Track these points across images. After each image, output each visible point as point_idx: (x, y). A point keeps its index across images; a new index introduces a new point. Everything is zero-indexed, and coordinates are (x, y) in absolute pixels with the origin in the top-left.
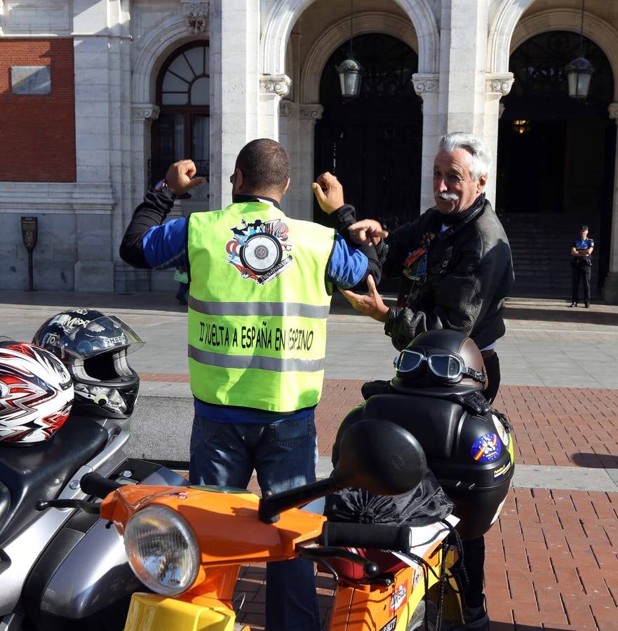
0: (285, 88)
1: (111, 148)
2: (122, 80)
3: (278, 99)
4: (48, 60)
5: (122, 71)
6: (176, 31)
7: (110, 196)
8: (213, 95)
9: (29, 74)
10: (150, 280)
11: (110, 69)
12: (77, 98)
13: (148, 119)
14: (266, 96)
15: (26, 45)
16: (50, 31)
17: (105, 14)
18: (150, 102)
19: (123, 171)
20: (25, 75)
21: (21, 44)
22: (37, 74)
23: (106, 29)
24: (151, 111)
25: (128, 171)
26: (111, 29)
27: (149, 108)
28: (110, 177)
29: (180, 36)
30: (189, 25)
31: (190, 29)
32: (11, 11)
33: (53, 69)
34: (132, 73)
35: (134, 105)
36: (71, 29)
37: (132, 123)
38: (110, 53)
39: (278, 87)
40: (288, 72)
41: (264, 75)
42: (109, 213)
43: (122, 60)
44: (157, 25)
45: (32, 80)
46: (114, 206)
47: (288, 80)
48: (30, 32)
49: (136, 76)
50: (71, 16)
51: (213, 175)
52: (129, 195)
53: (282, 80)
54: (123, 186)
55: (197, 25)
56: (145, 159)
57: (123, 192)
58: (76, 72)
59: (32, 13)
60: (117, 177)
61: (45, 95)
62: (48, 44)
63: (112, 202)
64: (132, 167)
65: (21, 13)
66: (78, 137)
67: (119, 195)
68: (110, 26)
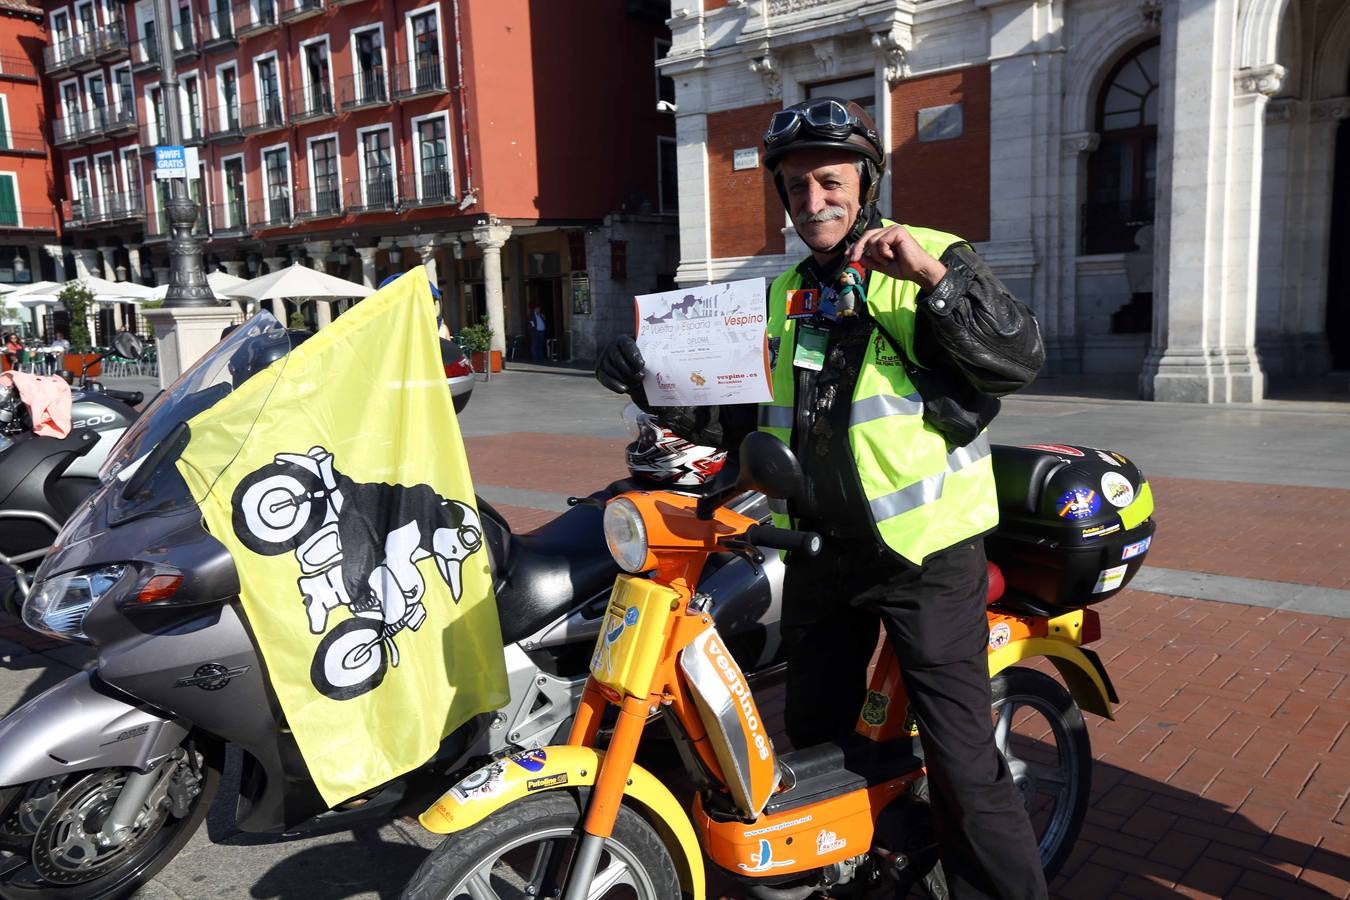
0: (1275, 84)
1: (1034, 195)
2: (1050, 106)
3: (1261, 102)
4: (959, 96)
5: (1051, 95)
6: (1124, 31)
7: (1031, 255)
8: (1162, 110)
9: (937, 115)
10: (1080, 360)
11: (1034, 94)
12: (994, 136)
13: (1082, 152)
14: (1244, 99)
15: (936, 81)
16: (964, 61)
17: (1030, 26)
18: (1087, 130)
19: (1048, 223)
20: (932, 117)
21: (930, 81)
22: (947, 113)
23: (1032, 42)
24: (1087, 142)
25: (1055, 222)
26: (1038, 43)
27: (1085, 138)
28: (1032, 231)
29: (1129, 36)
30: (1142, 18)
31: (1145, 24)
32: (920, 44)
33: (964, 104)
34: (1063, 94)
35: (1065, 137)
36: (988, 53)
37: (1062, 159)
38: (1035, 74)
39: (1263, 83)
40: (1280, 60)
41: (1242, 69)
42: (1029, 276)
43: (1051, 81)
44: (1099, 26)
45: (940, 122)
46: (1036, 267)
47: (1280, 70)
48: (941, 64)
49: (1069, 98)
50: (989, 36)
51: (1159, 217)
52: (1055, 252)
53: (1271, 72)
54: (1048, 240)
55: (1155, 16)
56: (1078, 205)
57: (1048, 248)
58: (994, 105)
59: (944, 42)
60: (1041, 231)
61: (954, 139)
62: (960, 76)
63: (1032, 262)
64: (1061, 217)
65: (931, 45)
66: (994, 184)
67: (1043, 253)
68: (1036, 38)
